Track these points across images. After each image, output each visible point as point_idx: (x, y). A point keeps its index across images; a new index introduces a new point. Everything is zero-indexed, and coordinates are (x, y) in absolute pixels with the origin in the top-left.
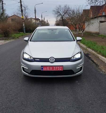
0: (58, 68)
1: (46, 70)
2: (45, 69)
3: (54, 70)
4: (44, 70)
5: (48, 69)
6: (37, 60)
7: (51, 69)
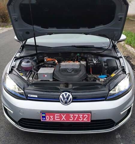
0: (79, 117)
1: (52, 120)
2: (50, 118)
3: (71, 120)
4: (48, 120)
5: (57, 118)
6: (31, 96)
7: (64, 119)
